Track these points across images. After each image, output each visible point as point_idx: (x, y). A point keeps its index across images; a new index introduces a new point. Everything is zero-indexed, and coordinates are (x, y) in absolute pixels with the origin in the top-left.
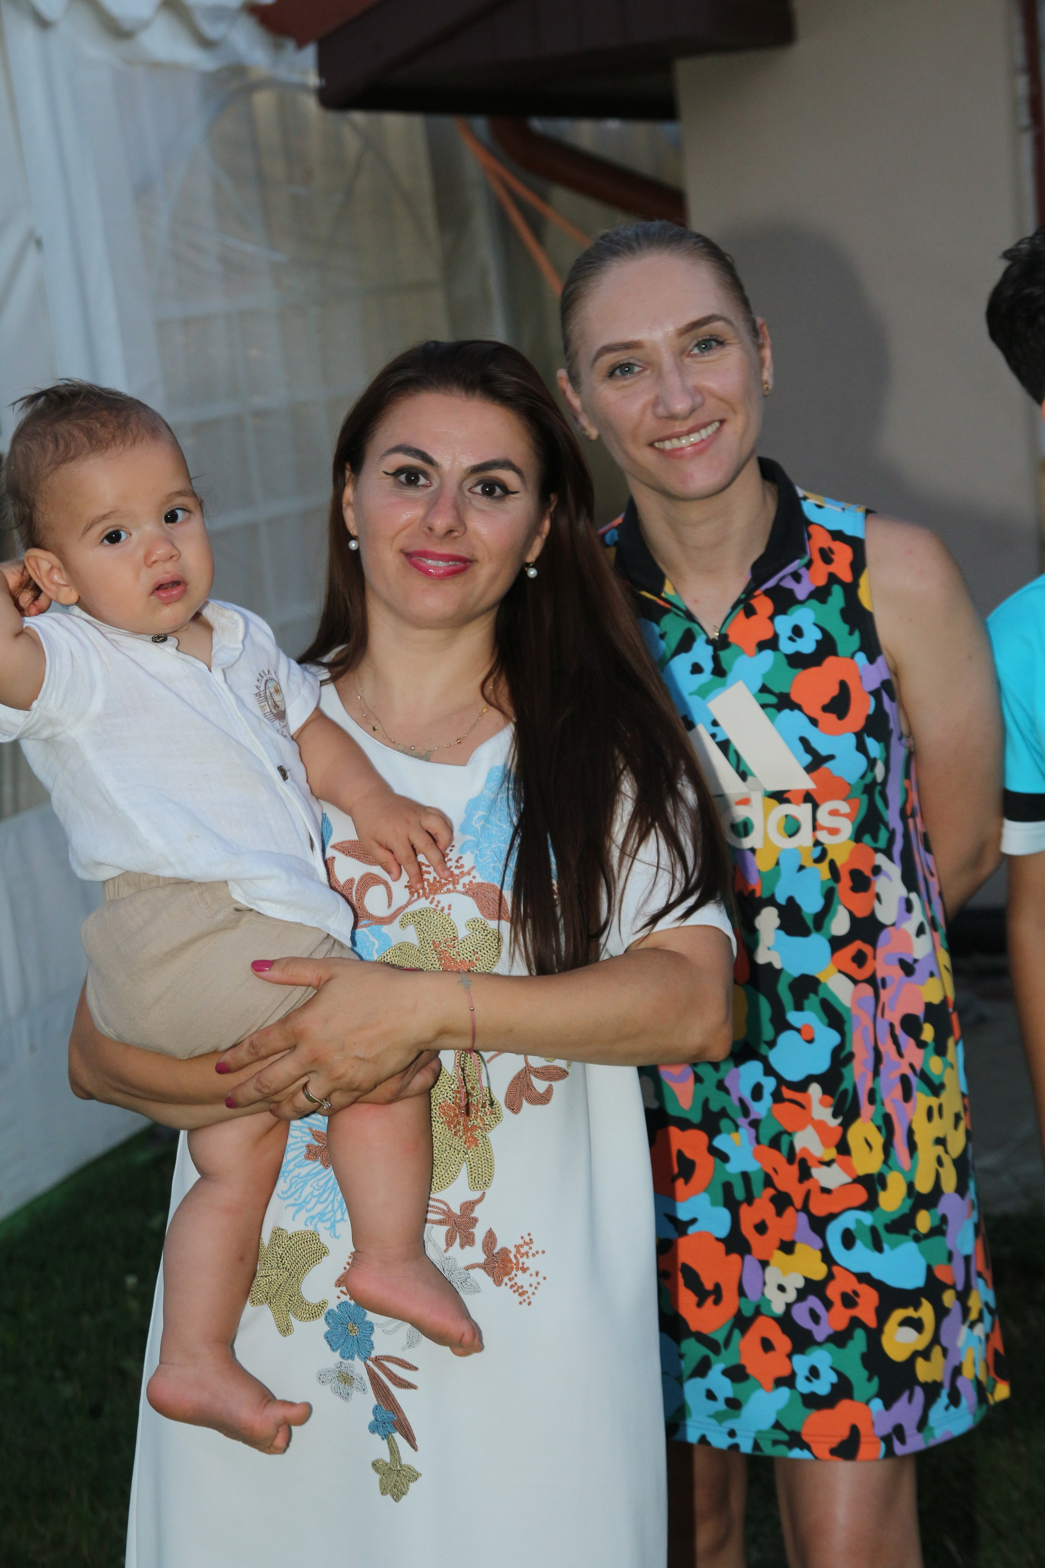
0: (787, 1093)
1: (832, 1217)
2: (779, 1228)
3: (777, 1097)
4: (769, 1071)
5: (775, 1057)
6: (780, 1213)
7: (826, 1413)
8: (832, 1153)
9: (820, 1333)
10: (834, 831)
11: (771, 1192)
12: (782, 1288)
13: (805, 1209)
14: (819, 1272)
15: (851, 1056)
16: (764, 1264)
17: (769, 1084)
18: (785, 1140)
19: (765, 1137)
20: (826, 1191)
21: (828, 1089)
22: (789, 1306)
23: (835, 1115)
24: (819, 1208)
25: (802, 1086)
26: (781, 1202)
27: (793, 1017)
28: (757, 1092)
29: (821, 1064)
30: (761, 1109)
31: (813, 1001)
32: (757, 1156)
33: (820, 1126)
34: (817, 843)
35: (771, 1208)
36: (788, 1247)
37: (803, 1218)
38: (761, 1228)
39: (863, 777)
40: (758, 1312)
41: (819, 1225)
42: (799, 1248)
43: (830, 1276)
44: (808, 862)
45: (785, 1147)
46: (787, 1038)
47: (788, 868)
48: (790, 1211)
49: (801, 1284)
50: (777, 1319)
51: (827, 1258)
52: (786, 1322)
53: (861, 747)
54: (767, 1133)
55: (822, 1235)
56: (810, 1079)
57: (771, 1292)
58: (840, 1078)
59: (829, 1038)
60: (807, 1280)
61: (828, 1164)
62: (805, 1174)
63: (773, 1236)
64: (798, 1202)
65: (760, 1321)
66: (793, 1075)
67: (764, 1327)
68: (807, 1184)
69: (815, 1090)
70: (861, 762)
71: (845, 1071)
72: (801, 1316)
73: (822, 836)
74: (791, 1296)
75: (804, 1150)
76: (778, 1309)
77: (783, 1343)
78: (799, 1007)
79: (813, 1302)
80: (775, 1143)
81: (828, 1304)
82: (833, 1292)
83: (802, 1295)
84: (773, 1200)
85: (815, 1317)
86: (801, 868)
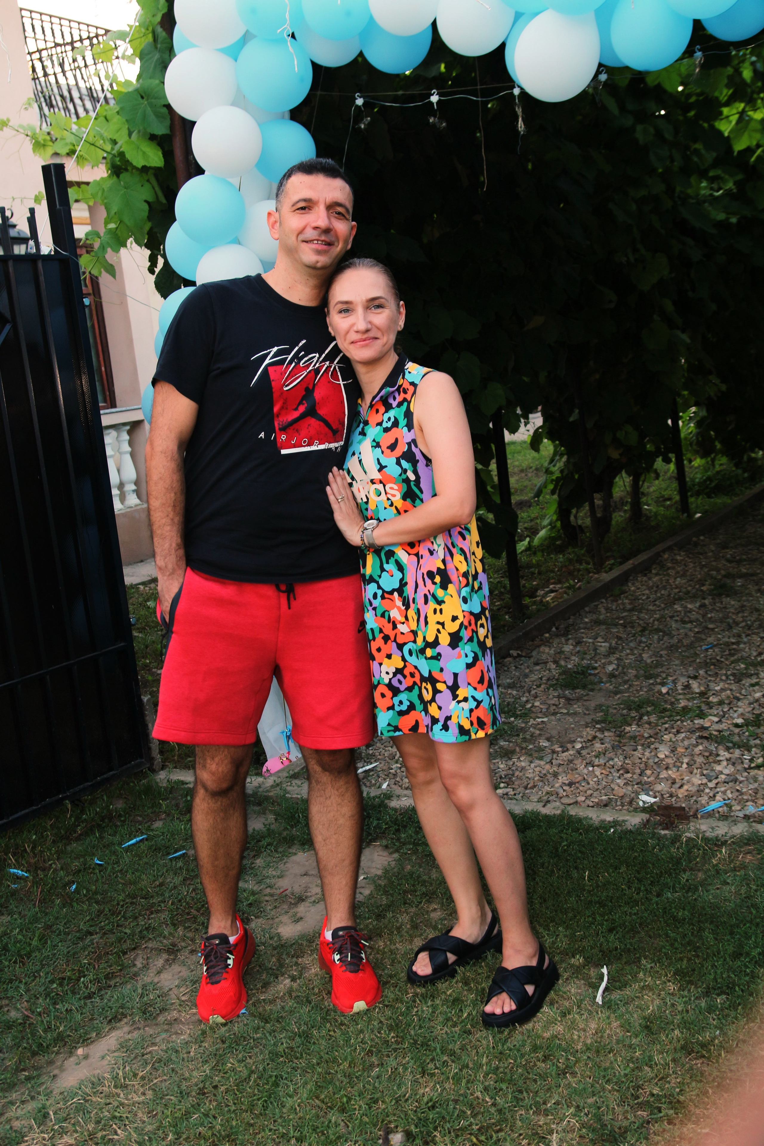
0: (386, 596)
1: (405, 644)
2: (386, 649)
3: (383, 597)
4: (379, 587)
5: (381, 582)
6: (386, 643)
7: (406, 717)
8: (403, 620)
9: (402, 688)
10: (394, 496)
11: (382, 635)
12: (387, 673)
13: (395, 641)
14: (401, 665)
15: (406, 583)
16: (381, 664)
17: (379, 593)
18: (386, 614)
19: (379, 614)
20: (402, 633)
21: (401, 594)
22: (390, 679)
23: (403, 605)
24: (400, 640)
25: (391, 593)
26: (386, 638)
27: (386, 566)
28: (375, 596)
29: (397, 586)
30: (376, 603)
31: (392, 560)
32: (376, 621)
33: (399, 608)
34: (388, 499)
35: (383, 642)
36: (389, 657)
37: (394, 644)
38: (379, 650)
39: (400, 475)
40: (379, 683)
41: (400, 647)
42: (393, 656)
43: (405, 666)
44: (388, 506)
45: (387, 617)
46: (384, 573)
47: (381, 508)
48: (389, 641)
49: (394, 670)
50: (386, 685)
51: (404, 659)
52: (390, 686)
53: (398, 463)
54: (379, 612)
55: (402, 650)
56: (394, 590)
57: (384, 675)
58: (403, 592)
59: (398, 575)
60: (396, 669)
61: (403, 623)
62: (395, 627)
63: (384, 653)
64: (392, 638)
65: (380, 686)
66: (388, 589)
67: (381, 689)
68: (395, 631)
69: (396, 594)
70: (399, 470)
71: (405, 589)
72: (395, 683)
73: (389, 496)
74: (391, 675)
75: (394, 617)
76: (387, 681)
77: (389, 694)
78: (388, 563)
79: (399, 676)
80: (383, 615)
81: (405, 677)
82: (406, 672)
83: (395, 674)
84: (383, 638)
85: (400, 682)
86: (385, 508)
